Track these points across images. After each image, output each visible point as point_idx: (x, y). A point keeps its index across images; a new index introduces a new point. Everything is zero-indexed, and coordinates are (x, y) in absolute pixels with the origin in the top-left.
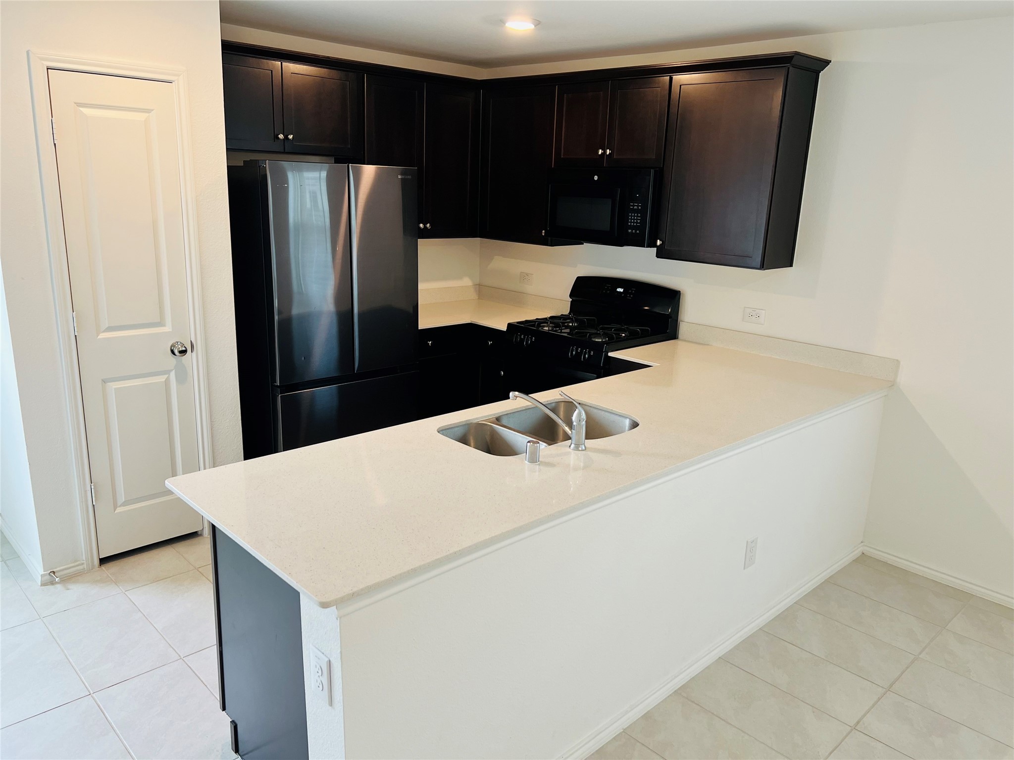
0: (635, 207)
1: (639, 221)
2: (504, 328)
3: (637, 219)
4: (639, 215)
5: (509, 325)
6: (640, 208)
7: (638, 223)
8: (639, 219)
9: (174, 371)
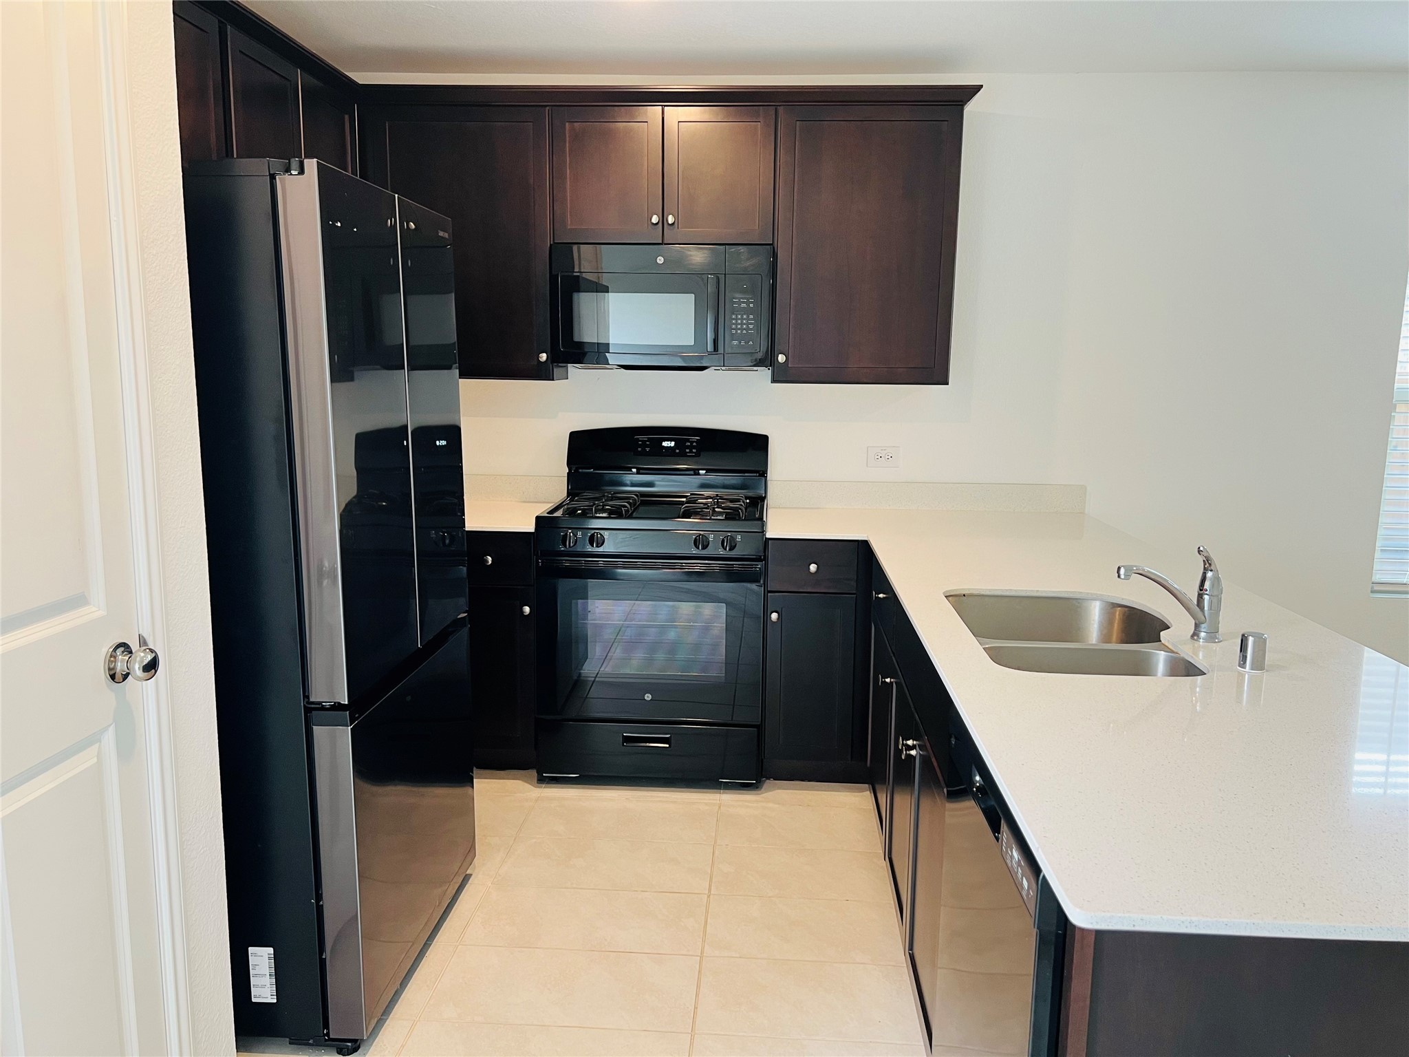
0: (743, 305)
1: (751, 326)
2: (530, 527)
3: (748, 324)
4: (751, 317)
5: (539, 519)
6: (751, 305)
7: (751, 329)
8: (751, 324)
9: (111, 730)
